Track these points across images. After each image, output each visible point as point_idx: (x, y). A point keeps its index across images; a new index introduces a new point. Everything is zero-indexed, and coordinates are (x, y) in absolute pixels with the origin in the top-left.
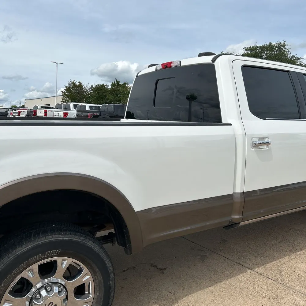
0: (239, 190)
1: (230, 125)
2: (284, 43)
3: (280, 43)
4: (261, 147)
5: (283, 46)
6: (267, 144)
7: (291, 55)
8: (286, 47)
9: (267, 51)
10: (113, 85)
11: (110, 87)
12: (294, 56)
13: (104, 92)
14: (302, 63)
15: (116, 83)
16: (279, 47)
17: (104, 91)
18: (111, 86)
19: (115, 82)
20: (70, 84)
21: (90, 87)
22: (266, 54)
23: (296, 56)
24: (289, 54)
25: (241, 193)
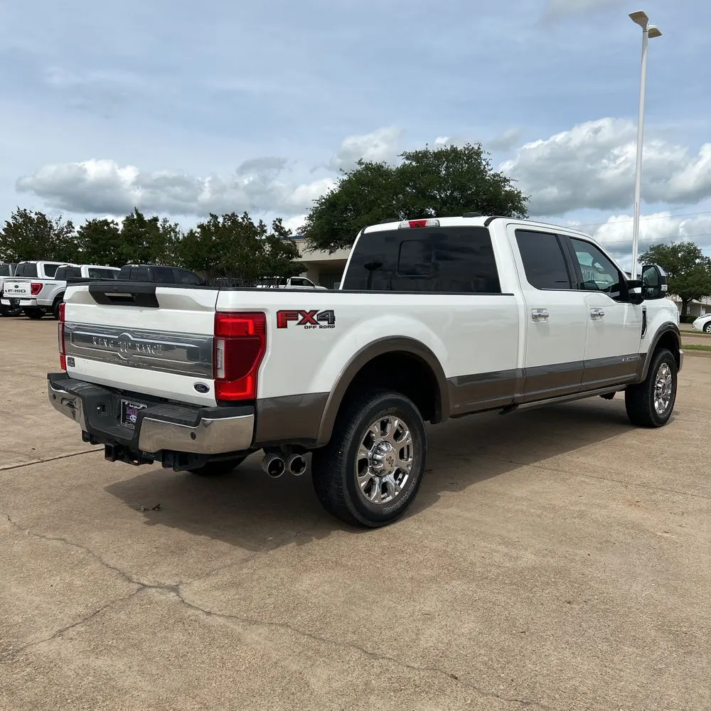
0: (520, 366)
1: (513, 295)
2: (479, 148)
3: (473, 148)
4: (540, 319)
5: (478, 153)
6: (546, 317)
7: (492, 172)
8: (483, 156)
9: (448, 161)
10: (129, 222)
11: (121, 227)
12: (498, 175)
13: (110, 239)
14: (512, 189)
15: (135, 217)
16: (470, 157)
17: (109, 236)
18: (124, 224)
19: (133, 215)
20: (15, 218)
21: (66, 224)
22: (447, 168)
23: (501, 176)
24: (490, 170)
25: (522, 369)
